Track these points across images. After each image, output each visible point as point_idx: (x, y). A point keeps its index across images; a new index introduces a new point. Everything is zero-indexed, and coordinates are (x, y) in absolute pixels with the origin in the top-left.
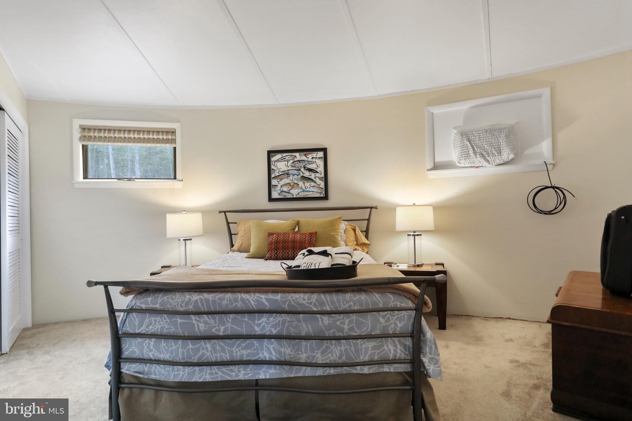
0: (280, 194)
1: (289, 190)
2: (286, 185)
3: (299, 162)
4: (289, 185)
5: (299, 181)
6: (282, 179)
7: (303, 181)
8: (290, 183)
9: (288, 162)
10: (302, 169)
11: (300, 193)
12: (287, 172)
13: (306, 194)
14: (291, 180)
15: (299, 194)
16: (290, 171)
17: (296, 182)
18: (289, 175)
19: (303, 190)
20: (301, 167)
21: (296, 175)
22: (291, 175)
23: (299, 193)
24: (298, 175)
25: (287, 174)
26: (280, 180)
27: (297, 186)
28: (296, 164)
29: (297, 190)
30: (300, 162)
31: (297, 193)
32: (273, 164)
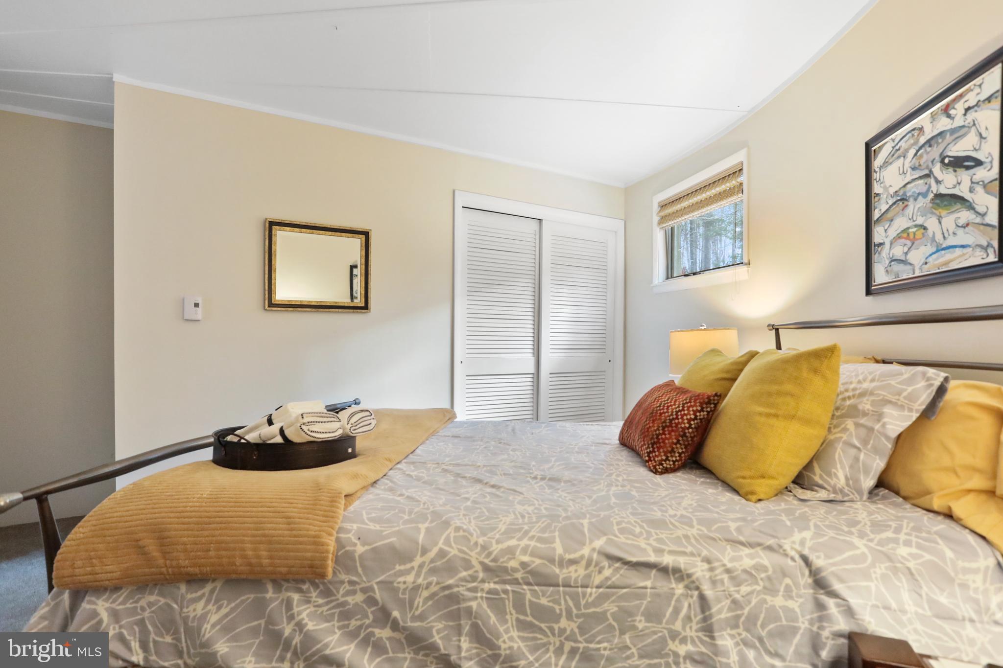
0: (889, 269)
1: (906, 253)
2: (899, 238)
3: (930, 146)
4: (905, 235)
5: (929, 215)
6: (892, 220)
7: (937, 212)
8: (908, 228)
9: (904, 157)
10: (937, 170)
11: (930, 259)
12: (901, 193)
13: (941, 260)
14: (910, 217)
15: (926, 263)
16: (909, 186)
17: (920, 221)
18: (906, 203)
19: (937, 246)
20: (932, 162)
21: (920, 197)
22: (911, 200)
23: (927, 261)
24: (925, 195)
25: (903, 200)
26: (890, 224)
27: (923, 234)
28: (921, 156)
29: (923, 248)
30: (933, 142)
31: (923, 261)
32: (876, 179)
